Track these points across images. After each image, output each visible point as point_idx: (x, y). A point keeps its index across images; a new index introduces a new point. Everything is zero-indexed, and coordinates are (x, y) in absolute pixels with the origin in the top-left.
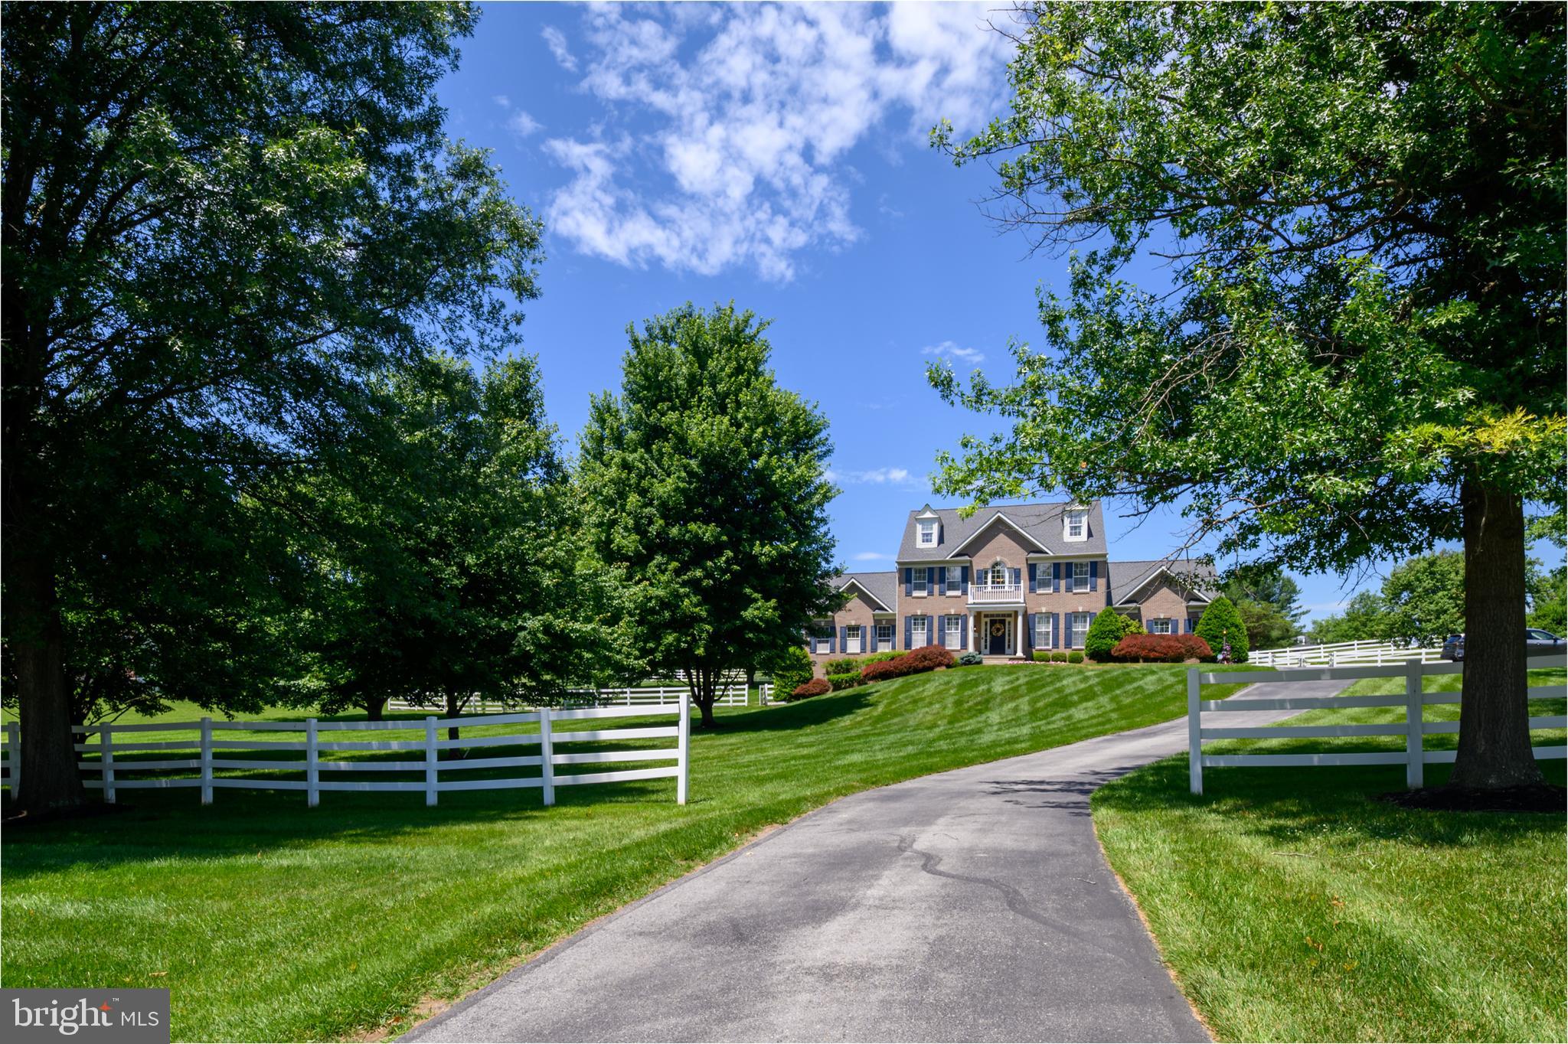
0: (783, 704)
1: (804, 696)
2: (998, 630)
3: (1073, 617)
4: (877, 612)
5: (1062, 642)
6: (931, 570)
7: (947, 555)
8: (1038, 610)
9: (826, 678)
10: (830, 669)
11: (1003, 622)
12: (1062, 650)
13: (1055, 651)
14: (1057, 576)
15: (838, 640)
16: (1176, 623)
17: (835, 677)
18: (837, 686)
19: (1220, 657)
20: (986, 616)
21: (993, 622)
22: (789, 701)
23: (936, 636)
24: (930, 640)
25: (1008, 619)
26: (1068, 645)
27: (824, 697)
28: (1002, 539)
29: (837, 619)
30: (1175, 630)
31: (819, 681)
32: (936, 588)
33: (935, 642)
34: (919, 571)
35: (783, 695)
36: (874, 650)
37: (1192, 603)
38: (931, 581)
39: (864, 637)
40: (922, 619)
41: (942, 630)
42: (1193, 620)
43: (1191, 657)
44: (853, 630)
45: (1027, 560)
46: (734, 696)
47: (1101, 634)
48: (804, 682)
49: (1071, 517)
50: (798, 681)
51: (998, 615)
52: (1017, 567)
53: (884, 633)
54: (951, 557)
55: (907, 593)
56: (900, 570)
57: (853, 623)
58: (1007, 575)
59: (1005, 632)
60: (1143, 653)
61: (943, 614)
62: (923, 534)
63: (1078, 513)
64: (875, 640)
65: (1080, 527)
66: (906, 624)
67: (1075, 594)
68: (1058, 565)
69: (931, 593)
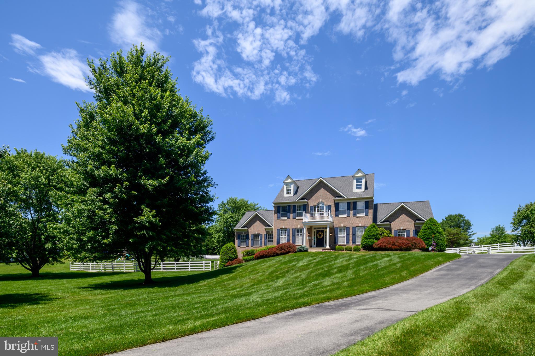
2: (320, 235)
3: (356, 229)
4: (267, 227)
5: (351, 241)
6: (289, 206)
7: (297, 199)
8: (339, 225)
9: (242, 257)
10: (245, 254)
11: (323, 231)
12: (351, 245)
13: (347, 245)
14: (349, 209)
15: (250, 241)
16: (408, 232)
17: (246, 257)
19: (430, 249)
20: (315, 229)
21: (318, 232)
23: (291, 238)
24: (288, 240)
25: (325, 230)
26: (353, 242)
28: (322, 191)
29: (249, 231)
30: (408, 235)
31: (239, 259)
32: (291, 215)
33: (291, 241)
34: (284, 207)
36: (266, 245)
37: (417, 222)
38: (289, 212)
39: (261, 239)
40: (285, 230)
41: (294, 235)
42: (417, 230)
43: (415, 248)
44: (257, 236)
45: (334, 201)
46: (205, 266)
47: (369, 237)
48: (231, 260)
49: (357, 180)
50: (229, 260)
51: (320, 228)
52: (329, 204)
53: (270, 238)
54: (299, 200)
55: (279, 218)
56: (275, 207)
57: (257, 233)
58: (325, 208)
59: (323, 236)
60: (389, 246)
61: (294, 228)
62: (287, 190)
63: (360, 178)
64: (266, 241)
65: (361, 185)
66: (278, 233)
67: (358, 217)
68: (350, 202)
69: (289, 218)
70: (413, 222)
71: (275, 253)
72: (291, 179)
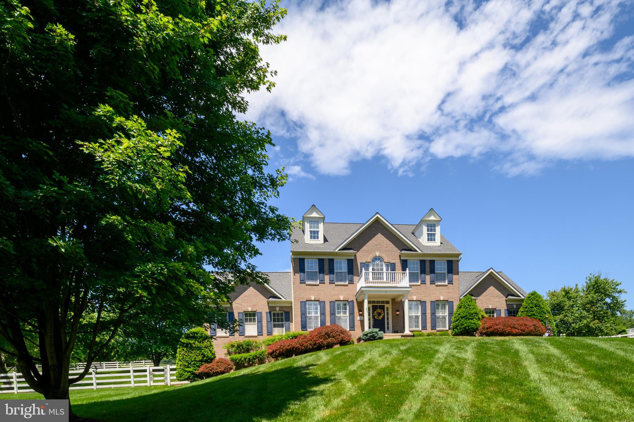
0: (187, 384)
1: (208, 375)
2: (379, 314)
3: (436, 304)
4: (272, 300)
5: (429, 325)
6: (321, 260)
7: (334, 247)
8: (410, 298)
9: (228, 358)
10: (232, 350)
11: (382, 308)
12: (430, 331)
13: (424, 332)
14: (423, 271)
15: (236, 325)
16: (499, 312)
17: (238, 356)
18: (239, 365)
21: (374, 308)
22: (193, 380)
23: (328, 318)
24: (323, 322)
25: (386, 306)
26: (433, 327)
27: (226, 375)
28: (379, 238)
29: (235, 305)
31: (221, 361)
32: (327, 277)
33: (328, 324)
34: (312, 260)
35: (187, 375)
36: (270, 333)
37: (510, 297)
38: (322, 271)
39: (260, 322)
40: (315, 304)
41: (333, 312)
44: (250, 316)
45: (400, 256)
46: (135, 377)
47: (470, 316)
48: (206, 361)
49: (428, 226)
50: (201, 361)
51: (378, 302)
52: (392, 261)
53: (278, 319)
54: (339, 250)
55: (302, 282)
56: (294, 260)
57: (250, 309)
58: (385, 268)
59: (384, 316)
60: (508, 330)
61: (333, 300)
62: (311, 232)
63: (433, 223)
64: (269, 325)
65: (434, 234)
66: (303, 308)
67: (437, 286)
68: (424, 261)
69: (322, 282)
70: (504, 298)
71: (315, 344)
72: (318, 211)
